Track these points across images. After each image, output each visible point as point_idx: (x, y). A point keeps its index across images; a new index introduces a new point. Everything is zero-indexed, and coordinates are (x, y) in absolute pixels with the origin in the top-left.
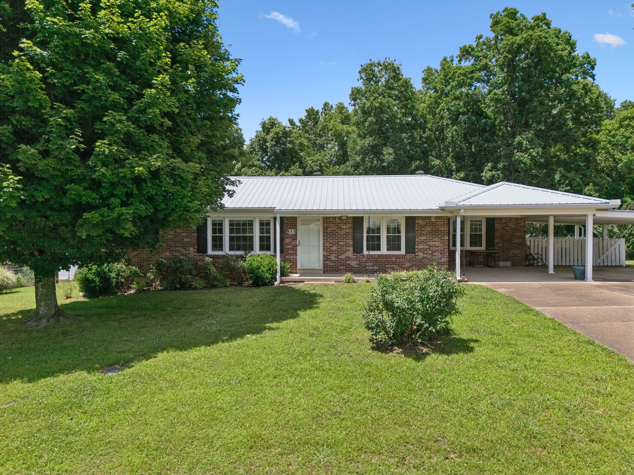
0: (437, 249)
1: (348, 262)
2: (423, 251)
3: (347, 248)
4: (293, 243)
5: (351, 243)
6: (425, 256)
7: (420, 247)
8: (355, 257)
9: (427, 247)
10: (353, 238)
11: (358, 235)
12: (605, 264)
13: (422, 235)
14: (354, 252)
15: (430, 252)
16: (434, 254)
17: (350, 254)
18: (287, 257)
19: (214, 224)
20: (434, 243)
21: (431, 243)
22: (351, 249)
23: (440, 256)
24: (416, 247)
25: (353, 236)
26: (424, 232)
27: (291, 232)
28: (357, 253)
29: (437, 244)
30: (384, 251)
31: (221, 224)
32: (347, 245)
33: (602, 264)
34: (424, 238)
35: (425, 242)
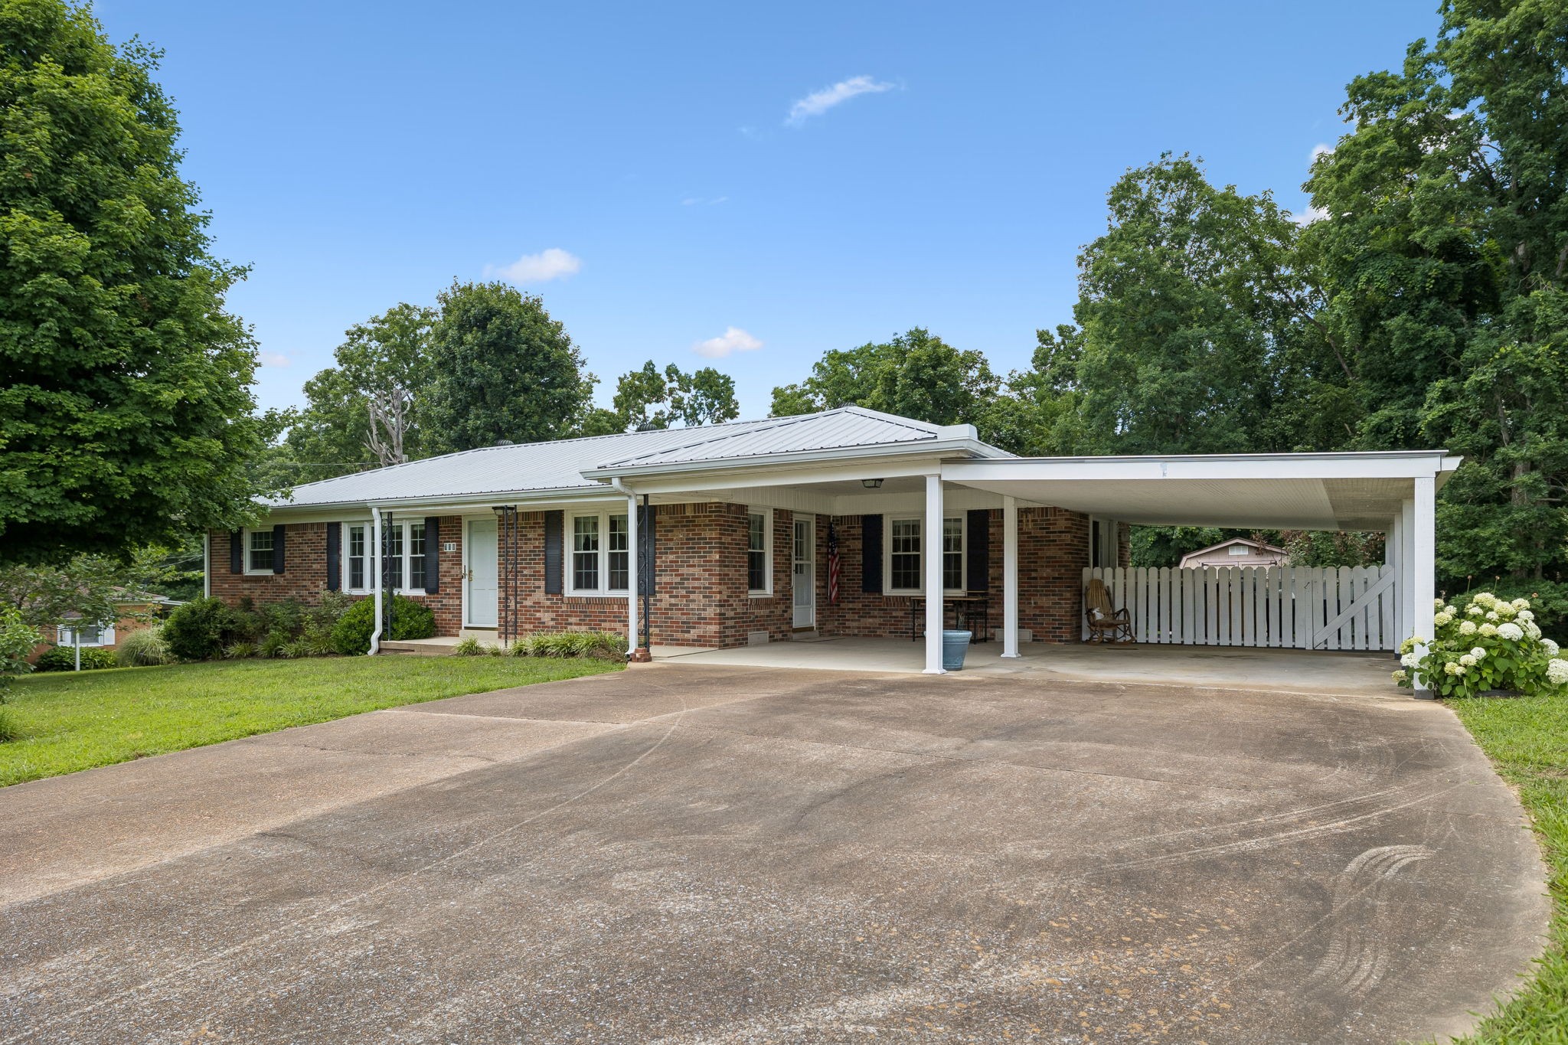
0: (696, 584)
1: (538, 615)
2: (670, 588)
3: (537, 583)
4: (453, 572)
5: (543, 572)
6: (673, 601)
7: (665, 579)
8: (548, 603)
9: (678, 580)
10: (546, 559)
11: (555, 552)
12: (1346, 645)
13: (668, 550)
14: (547, 593)
15: (684, 592)
16: (692, 596)
17: (540, 596)
18: (445, 601)
19: (353, 537)
20: (691, 570)
21: (684, 570)
22: (542, 583)
23: (703, 601)
24: (657, 579)
25: (546, 555)
26: (671, 544)
27: (450, 548)
28: (553, 594)
29: (697, 571)
30: (603, 591)
31: (361, 537)
32: (535, 576)
33: (1333, 645)
34: (672, 557)
35: (672, 568)
